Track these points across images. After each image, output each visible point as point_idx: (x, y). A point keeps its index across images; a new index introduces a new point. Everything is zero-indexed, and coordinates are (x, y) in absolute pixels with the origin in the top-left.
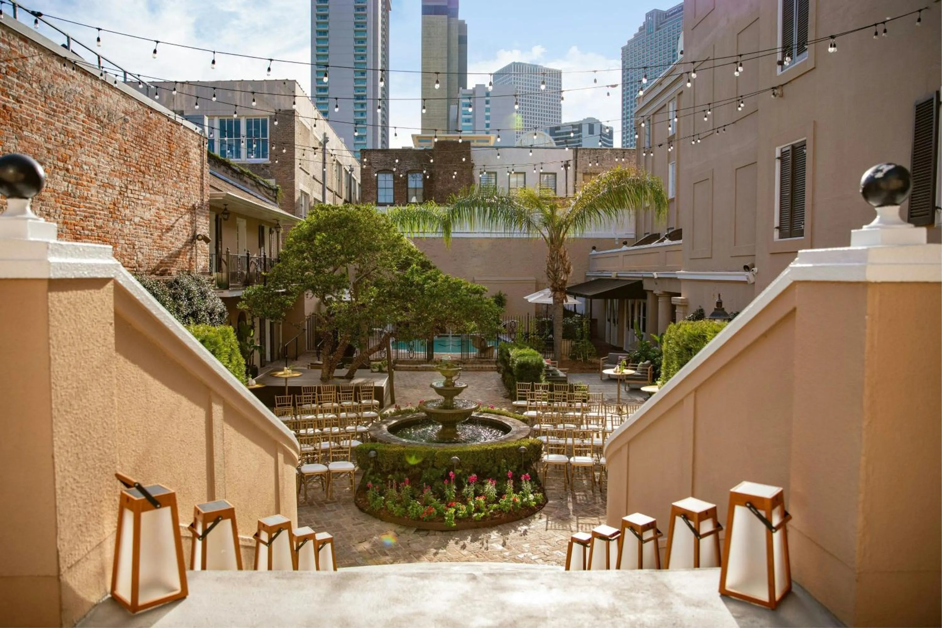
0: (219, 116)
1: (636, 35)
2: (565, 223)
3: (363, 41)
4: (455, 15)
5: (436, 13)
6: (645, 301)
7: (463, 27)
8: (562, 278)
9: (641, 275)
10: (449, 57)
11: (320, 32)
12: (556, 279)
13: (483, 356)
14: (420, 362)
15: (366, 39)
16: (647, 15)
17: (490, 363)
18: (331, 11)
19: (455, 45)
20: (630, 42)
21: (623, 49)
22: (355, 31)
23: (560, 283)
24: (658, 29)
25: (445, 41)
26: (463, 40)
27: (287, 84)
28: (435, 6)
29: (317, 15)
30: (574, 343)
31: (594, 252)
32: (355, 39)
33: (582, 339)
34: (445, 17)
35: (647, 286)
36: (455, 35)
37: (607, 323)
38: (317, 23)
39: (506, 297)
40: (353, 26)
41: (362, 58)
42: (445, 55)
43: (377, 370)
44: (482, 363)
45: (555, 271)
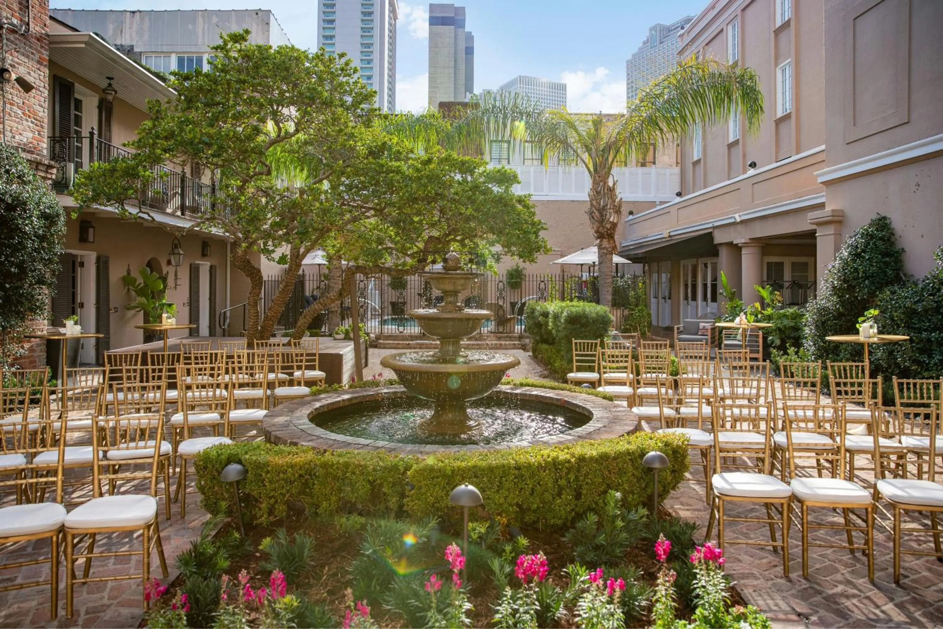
0: (177, 53)
1: (640, 49)
2: (615, 143)
3: (369, 45)
4: (463, 27)
5: (443, 24)
6: (714, 260)
7: (470, 37)
8: (611, 220)
9: (711, 225)
10: (455, 67)
11: (326, 37)
12: (603, 220)
13: (501, 330)
14: (412, 337)
15: (372, 44)
16: (651, 30)
17: (511, 338)
18: (337, 17)
19: (462, 54)
20: (634, 55)
21: (627, 62)
22: (362, 36)
23: (608, 226)
24: (661, 43)
25: (453, 50)
26: (469, 51)
27: (260, 14)
28: (442, 17)
29: (324, 21)
30: (626, 312)
31: (631, 217)
32: (362, 44)
33: (637, 306)
34: (453, 27)
35: (719, 238)
36: (462, 45)
37: (653, 300)
38: (324, 28)
39: (524, 272)
40: (359, 32)
41: (369, 63)
42: (452, 64)
43: (342, 336)
44: (499, 339)
45: (602, 211)
